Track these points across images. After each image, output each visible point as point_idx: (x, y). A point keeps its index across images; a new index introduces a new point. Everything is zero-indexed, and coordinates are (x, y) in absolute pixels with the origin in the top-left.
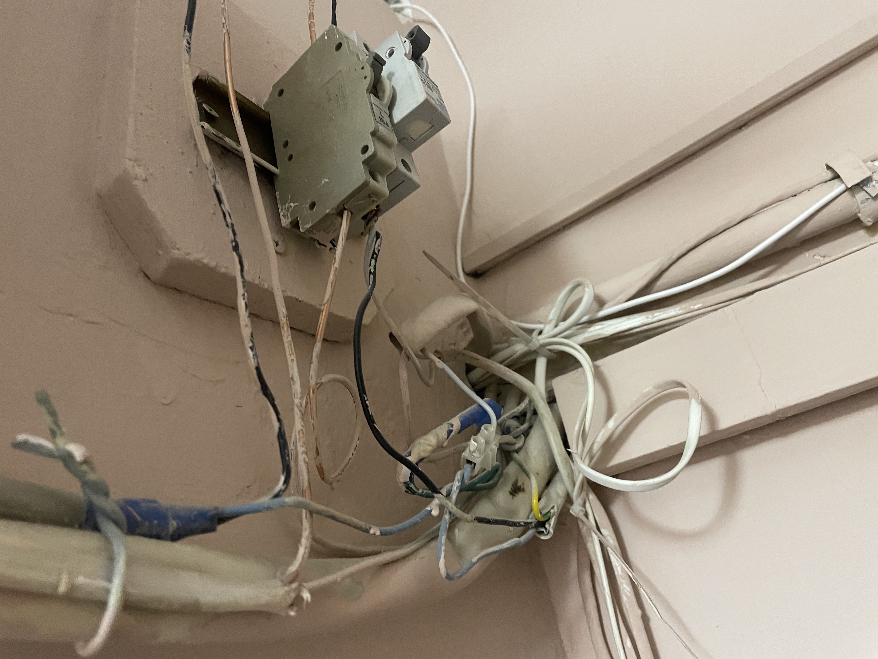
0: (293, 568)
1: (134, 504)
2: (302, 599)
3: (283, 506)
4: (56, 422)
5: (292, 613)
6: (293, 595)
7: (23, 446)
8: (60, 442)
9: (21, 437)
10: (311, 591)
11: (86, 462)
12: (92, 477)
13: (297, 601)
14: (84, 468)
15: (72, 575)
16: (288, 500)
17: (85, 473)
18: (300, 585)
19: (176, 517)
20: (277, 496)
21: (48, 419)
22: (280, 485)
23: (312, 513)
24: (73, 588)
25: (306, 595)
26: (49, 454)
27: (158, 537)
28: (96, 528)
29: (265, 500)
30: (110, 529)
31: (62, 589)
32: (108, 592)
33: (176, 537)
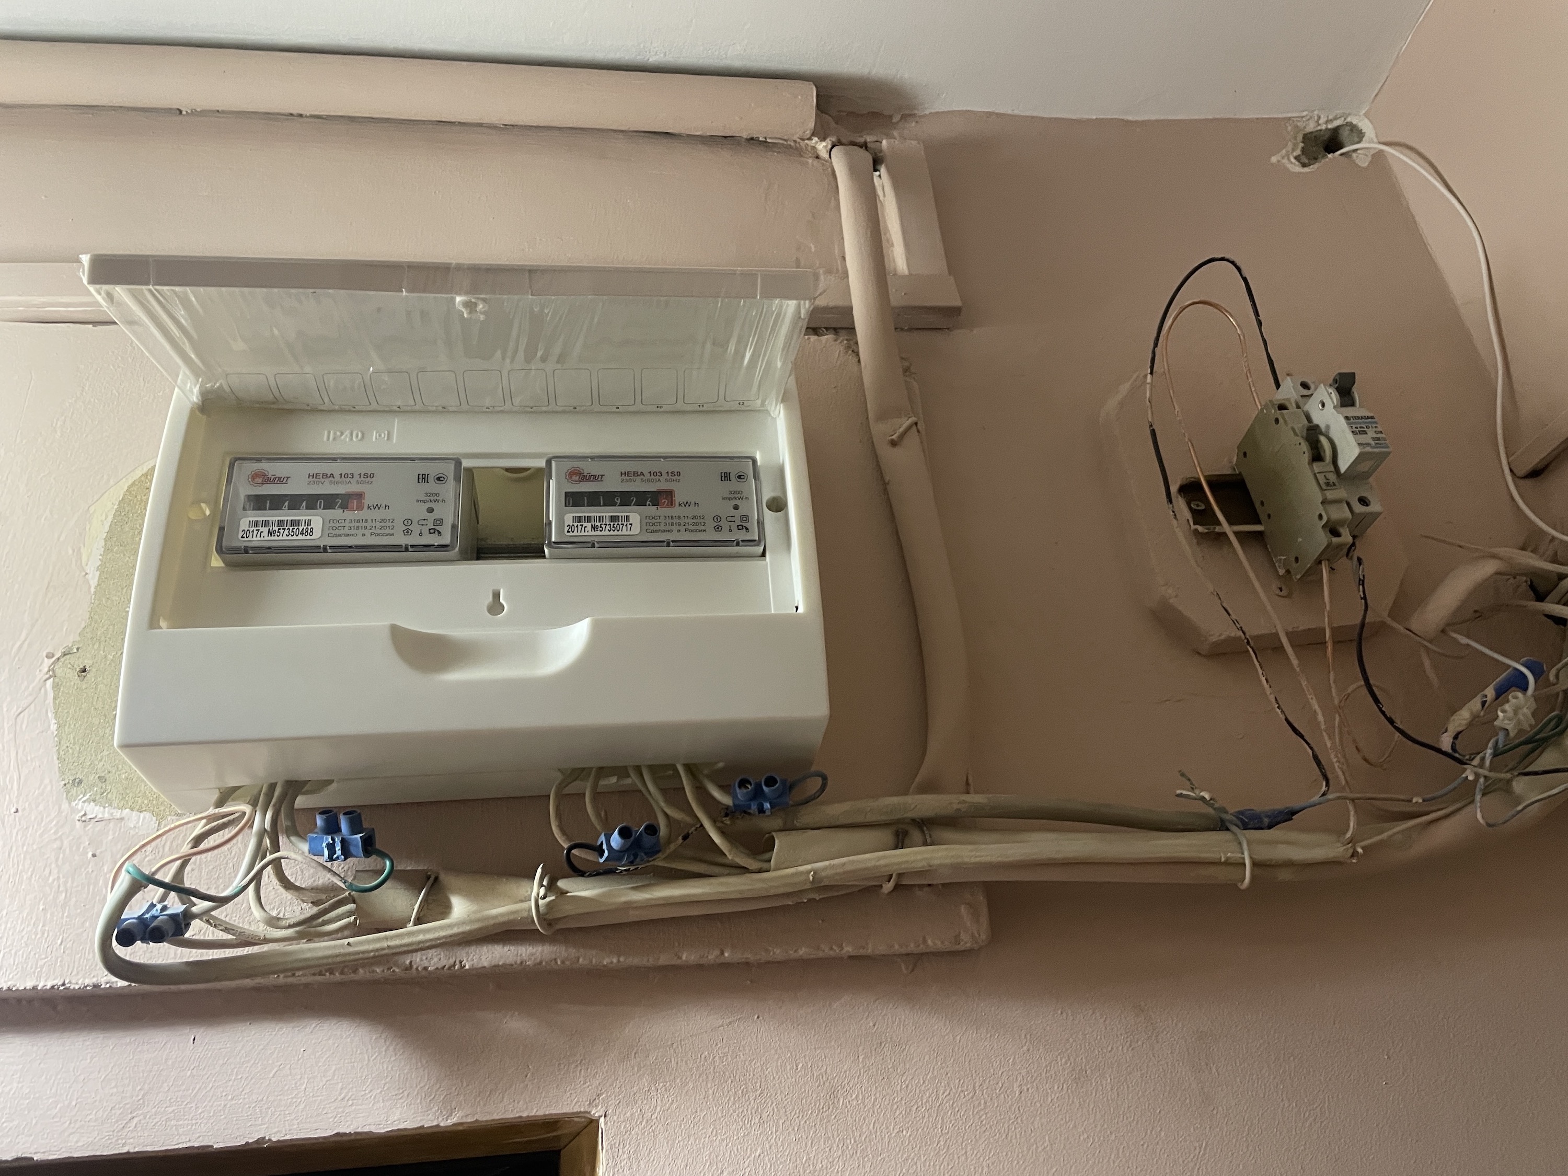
0: (1349, 835)
1: (1241, 813)
2: (1358, 852)
3: (1328, 800)
4: (1192, 784)
5: (1354, 861)
6: (1351, 851)
7: (1180, 795)
8: (1197, 791)
9: (1178, 792)
10: (1363, 848)
11: (1211, 799)
12: (1216, 805)
13: (1354, 854)
14: (1212, 802)
15: (1225, 854)
16: (1330, 796)
17: (1213, 804)
18: (1354, 845)
19: (1268, 816)
20: (1324, 795)
21: (1188, 783)
22: (1324, 788)
23: (1353, 800)
24: (1228, 859)
25: (1360, 850)
26: (1195, 799)
27: (1262, 829)
28: (1228, 829)
29: (1316, 798)
30: (1234, 828)
31: (1223, 860)
32: (1244, 858)
33: (1270, 827)
